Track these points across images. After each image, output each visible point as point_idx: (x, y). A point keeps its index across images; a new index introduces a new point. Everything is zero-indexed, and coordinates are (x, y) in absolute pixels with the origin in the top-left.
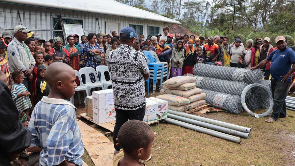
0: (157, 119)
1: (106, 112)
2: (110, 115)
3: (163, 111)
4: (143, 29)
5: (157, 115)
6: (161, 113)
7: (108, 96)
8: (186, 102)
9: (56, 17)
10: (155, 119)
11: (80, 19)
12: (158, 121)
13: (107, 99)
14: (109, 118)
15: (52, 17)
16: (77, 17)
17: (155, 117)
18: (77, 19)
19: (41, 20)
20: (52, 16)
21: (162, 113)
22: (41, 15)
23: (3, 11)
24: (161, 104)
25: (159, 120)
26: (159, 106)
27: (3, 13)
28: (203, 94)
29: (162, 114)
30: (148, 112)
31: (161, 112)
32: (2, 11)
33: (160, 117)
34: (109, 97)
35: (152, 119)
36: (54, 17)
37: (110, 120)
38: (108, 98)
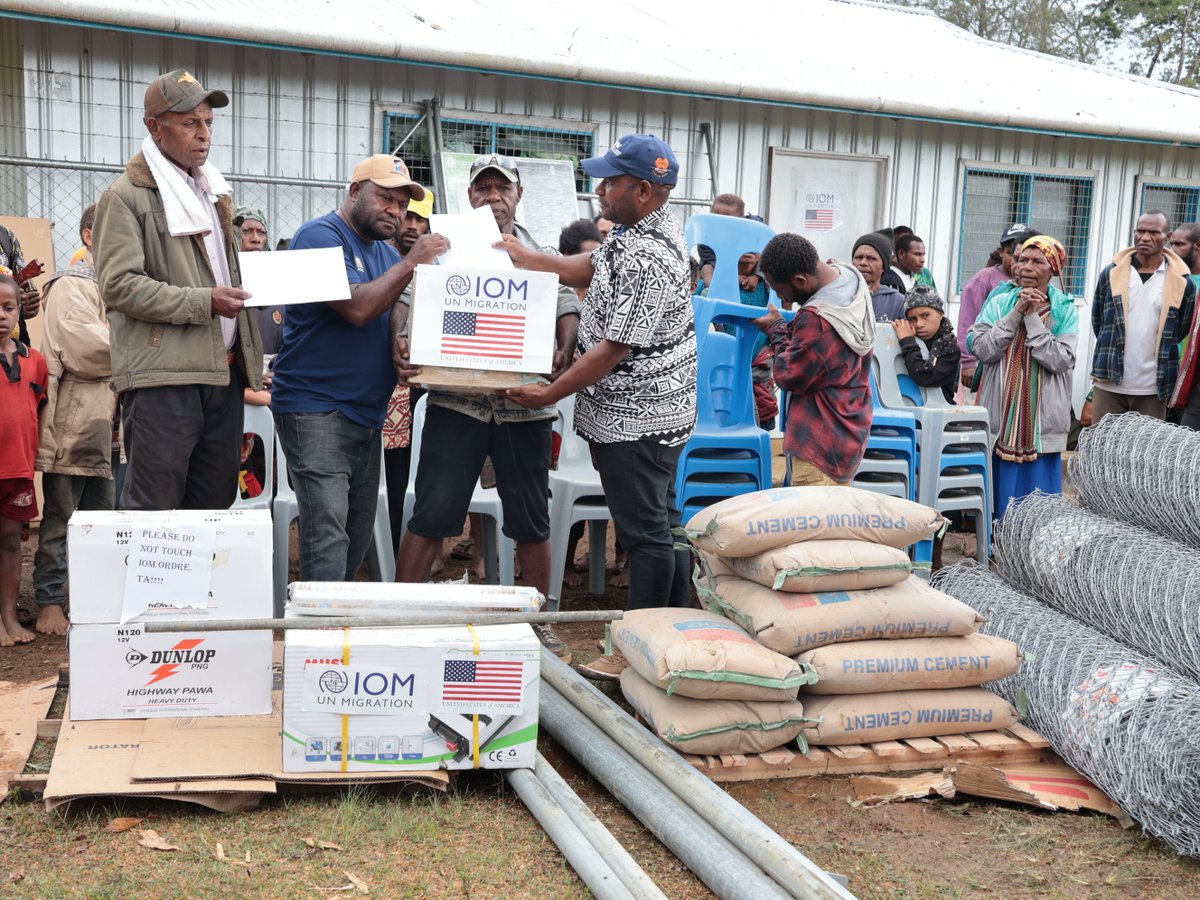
0: (431, 760)
1: (125, 648)
2: (162, 673)
3: (497, 711)
4: (1088, 202)
5: (437, 726)
6: (469, 717)
7: (144, 548)
8: (755, 681)
9: (408, 112)
10: (413, 750)
11: (572, 129)
12: (442, 769)
13: (134, 568)
14: (155, 697)
15: (378, 111)
16: (558, 116)
17: (413, 742)
18: (556, 126)
19: (308, 126)
20: (381, 105)
21: (486, 719)
22: (308, 100)
23: (77, 73)
24: (476, 653)
25: (452, 765)
26: (448, 663)
27: (75, 82)
28: (992, 649)
29: (485, 731)
30: (349, 692)
31: (478, 709)
32: (69, 74)
33: (461, 746)
34: (147, 556)
35: (383, 750)
36: (392, 111)
37: (153, 707)
38: (141, 563)
